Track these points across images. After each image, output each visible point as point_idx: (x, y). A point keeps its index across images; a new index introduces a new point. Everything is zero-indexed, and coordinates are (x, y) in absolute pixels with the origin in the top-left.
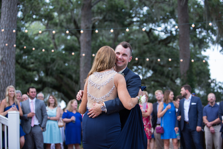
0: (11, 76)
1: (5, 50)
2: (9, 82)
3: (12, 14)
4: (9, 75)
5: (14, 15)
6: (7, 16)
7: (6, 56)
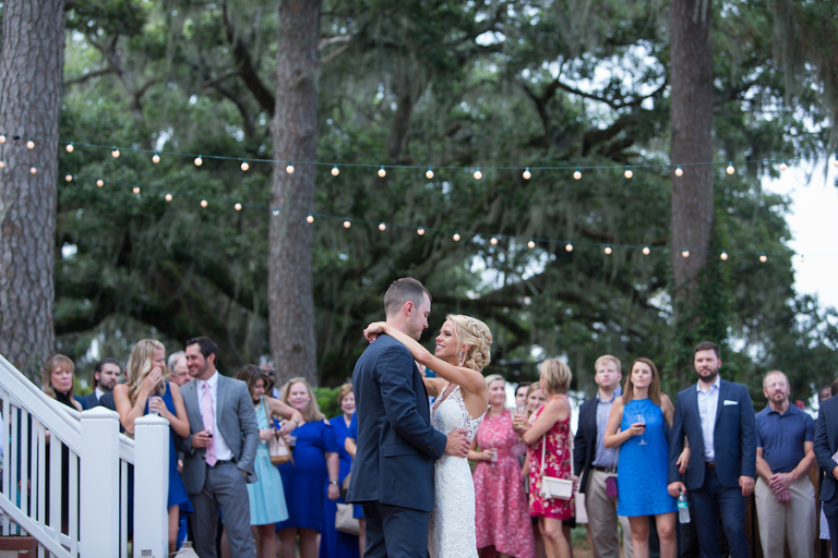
0: (38, 280)
1: (20, 182)
2: (31, 303)
3: (46, 43)
4: (33, 277)
5: (54, 49)
6: (25, 50)
7: (22, 202)
